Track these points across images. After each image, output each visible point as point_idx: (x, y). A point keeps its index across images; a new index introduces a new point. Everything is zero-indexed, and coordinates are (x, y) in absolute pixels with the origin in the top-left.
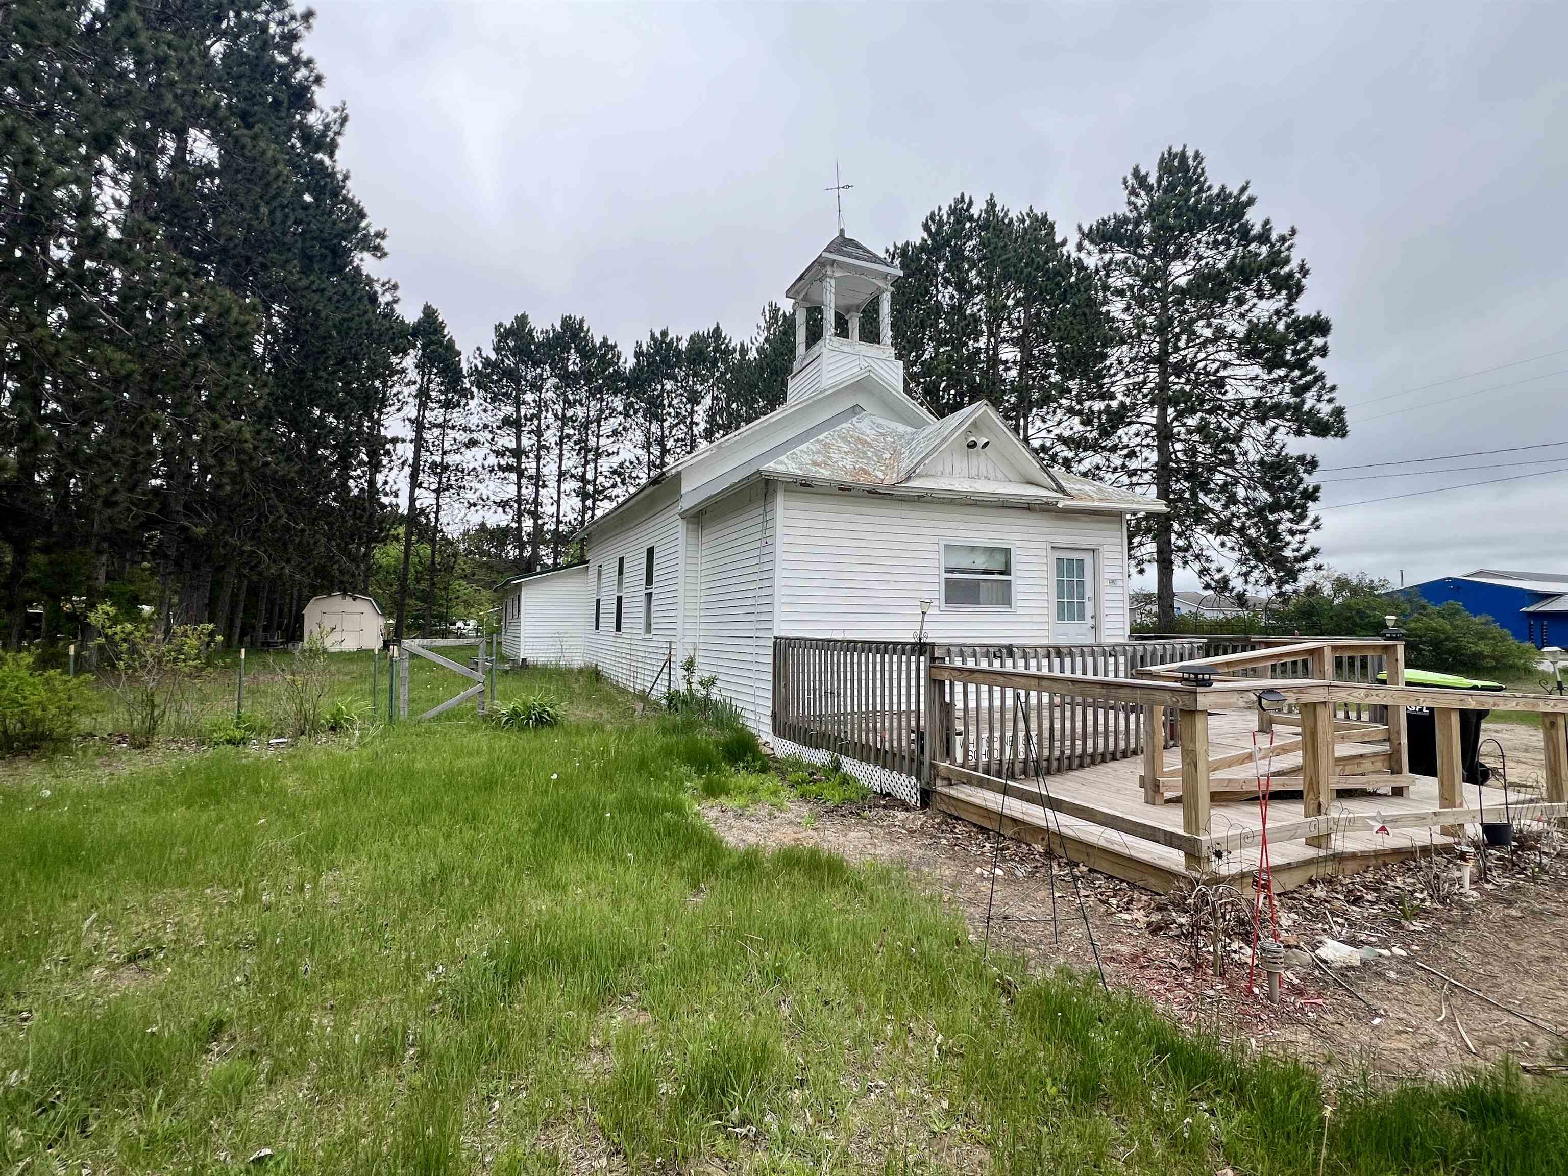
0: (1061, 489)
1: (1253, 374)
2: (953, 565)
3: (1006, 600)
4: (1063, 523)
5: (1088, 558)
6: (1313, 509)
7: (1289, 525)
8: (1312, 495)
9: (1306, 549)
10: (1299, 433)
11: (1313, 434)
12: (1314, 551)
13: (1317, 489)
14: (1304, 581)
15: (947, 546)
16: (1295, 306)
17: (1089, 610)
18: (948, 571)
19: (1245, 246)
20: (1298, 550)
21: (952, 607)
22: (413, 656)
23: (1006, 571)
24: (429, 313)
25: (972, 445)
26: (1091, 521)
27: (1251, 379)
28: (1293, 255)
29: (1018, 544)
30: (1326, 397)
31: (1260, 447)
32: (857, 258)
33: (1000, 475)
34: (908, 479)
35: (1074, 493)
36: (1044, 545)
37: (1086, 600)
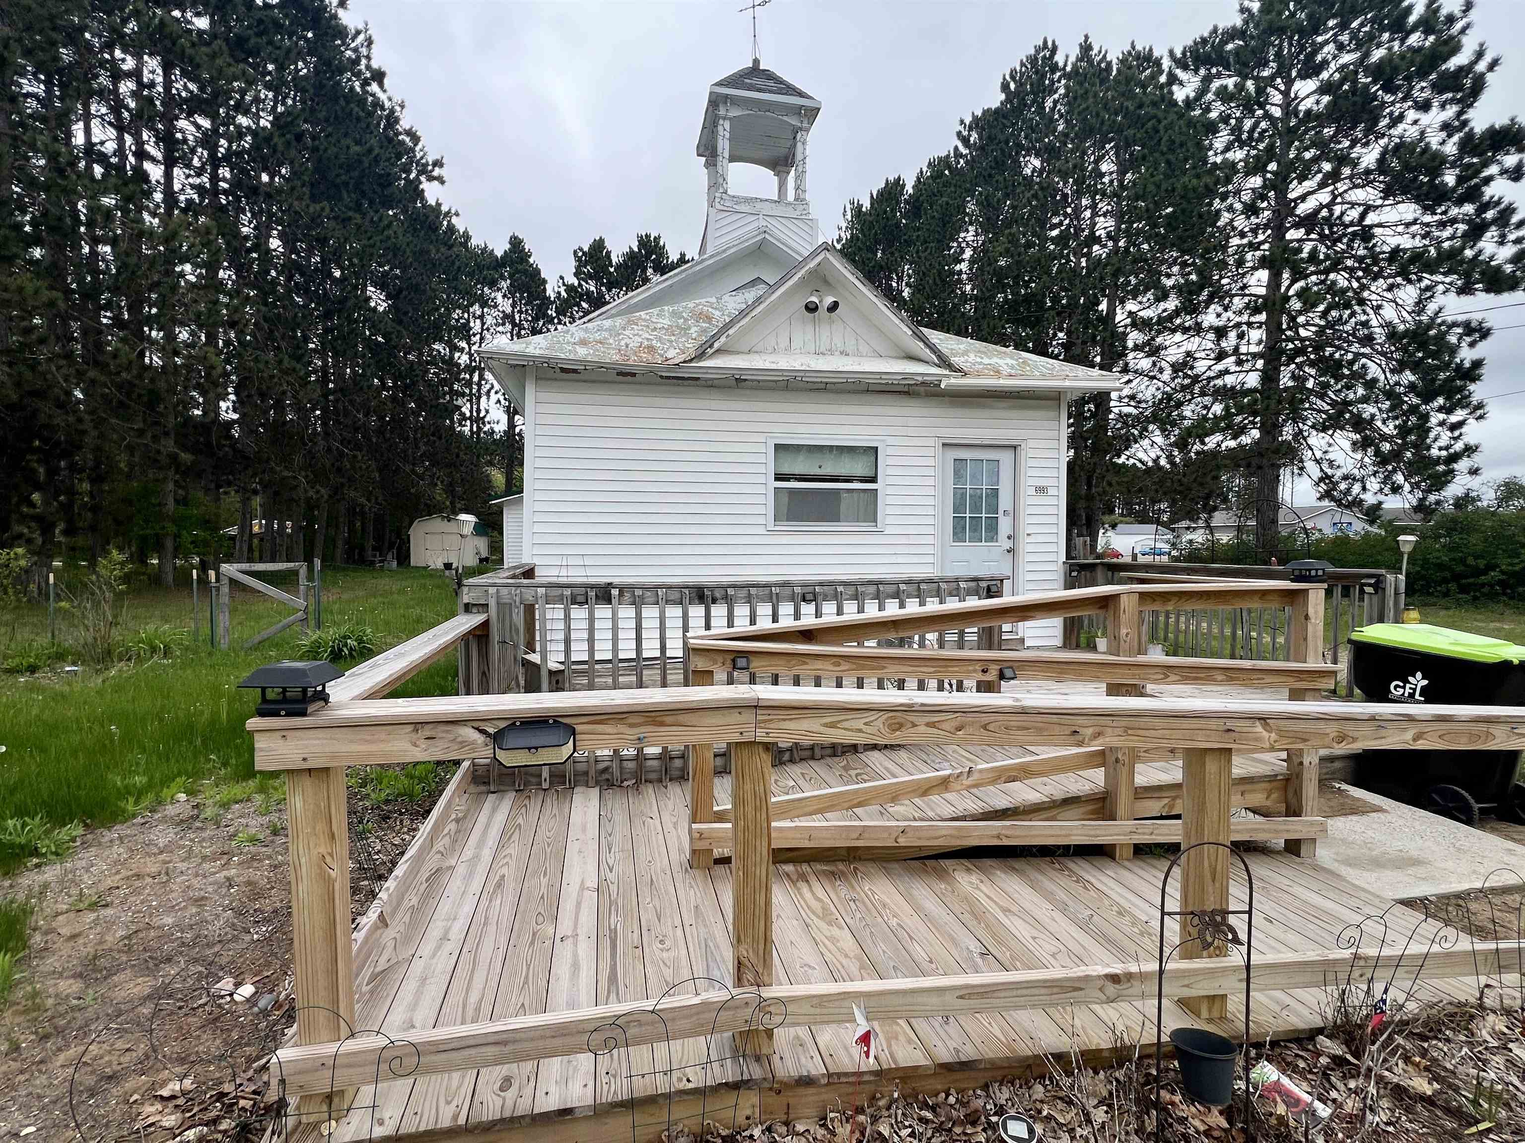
0: (944, 362)
1: (1410, 217)
2: (786, 469)
3: (871, 515)
4: (959, 412)
5: (1006, 458)
6: (1477, 391)
7: (1441, 416)
8: (1472, 372)
9: (1459, 446)
10: (1465, 290)
11: (1487, 290)
12: (1469, 450)
13: (1477, 364)
14: (1454, 490)
15: (778, 447)
16: (1471, 114)
17: (1004, 526)
18: (779, 477)
19: (1403, 41)
20: (1447, 448)
21: (784, 526)
22: (233, 582)
23: (873, 479)
24: (516, 243)
25: (812, 308)
26: (1010, 408)
27: (1408, 225)
28: (1465, 40)
29: (890, 441)
30: (1512, 237)
31: (1405, 314)
32: (759, 90)
33: (863, 348)
34: (701, 355)
35: (965, 367)
36: (931, 442)
37: (1000, 515)
